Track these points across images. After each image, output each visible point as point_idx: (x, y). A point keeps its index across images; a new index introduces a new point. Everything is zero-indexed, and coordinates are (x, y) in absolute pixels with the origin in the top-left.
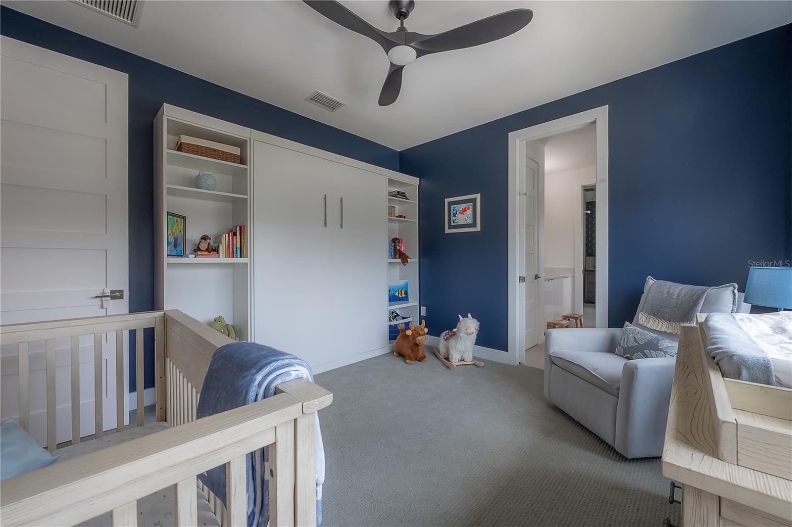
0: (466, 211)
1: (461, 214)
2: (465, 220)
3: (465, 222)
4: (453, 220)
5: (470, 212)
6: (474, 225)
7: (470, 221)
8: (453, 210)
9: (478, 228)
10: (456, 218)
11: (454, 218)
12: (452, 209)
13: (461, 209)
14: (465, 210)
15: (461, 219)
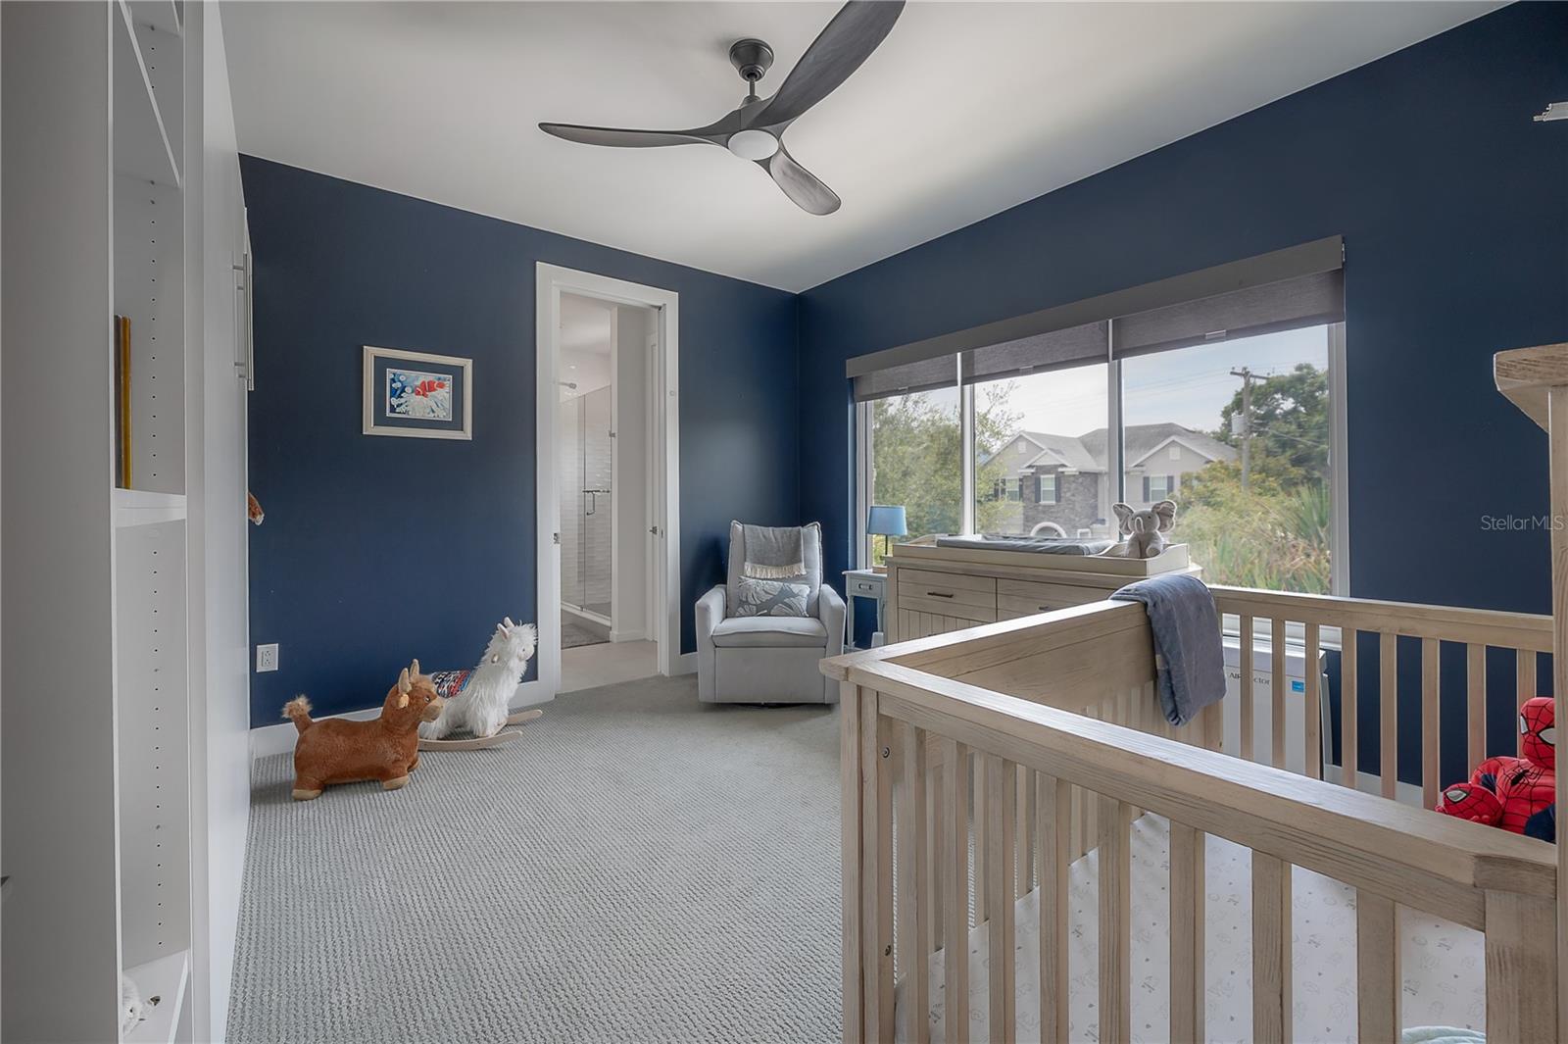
0: (432, 389)
1: (418, 393)
2: (429, 410)
3: (431, 416)
4: (392, 406)
5: (444, 395)
6: (457, 424)
7: (444, 414)
8: (393, 381)
9: (467, 434)
10: (402, 401)
11: (395, 402)
12: (389, 376)
13: (418, 383)
14: (426, 389)
15: (416, 406)
